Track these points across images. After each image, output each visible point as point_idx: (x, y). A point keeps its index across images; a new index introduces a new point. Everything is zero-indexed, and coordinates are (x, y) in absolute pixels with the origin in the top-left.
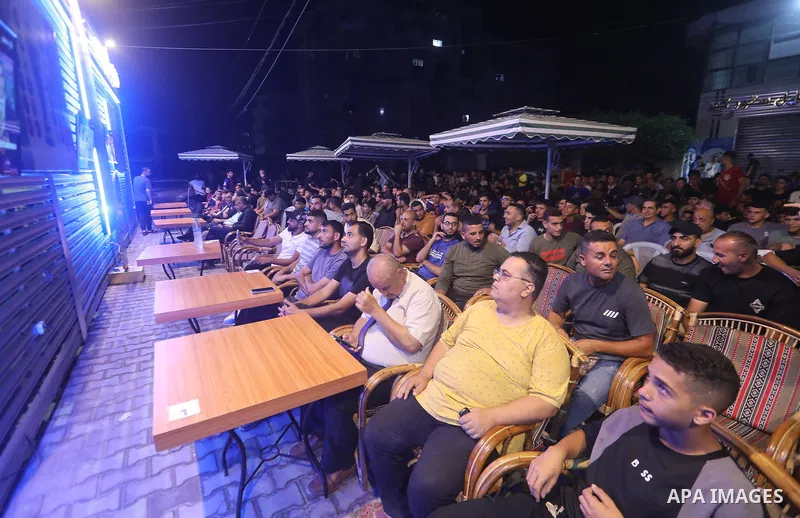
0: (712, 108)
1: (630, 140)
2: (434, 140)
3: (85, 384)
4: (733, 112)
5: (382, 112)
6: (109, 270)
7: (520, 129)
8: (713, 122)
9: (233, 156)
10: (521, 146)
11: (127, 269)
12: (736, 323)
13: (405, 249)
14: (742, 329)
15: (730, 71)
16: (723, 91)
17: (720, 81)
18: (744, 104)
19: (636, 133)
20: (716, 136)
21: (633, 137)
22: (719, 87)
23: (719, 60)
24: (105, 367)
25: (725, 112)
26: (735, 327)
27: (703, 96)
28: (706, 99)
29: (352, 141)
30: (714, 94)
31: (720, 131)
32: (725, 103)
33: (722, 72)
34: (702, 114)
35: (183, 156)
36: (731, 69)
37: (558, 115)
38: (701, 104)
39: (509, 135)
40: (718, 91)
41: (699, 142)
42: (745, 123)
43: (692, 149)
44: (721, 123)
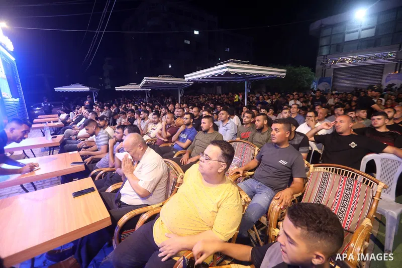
0: (322, 64)
1: (283, 76)
2: (187, 77)
4: (331, 66)
5: (170, 66)
7: (227, 70)
8: (323, 70)
9: (87, 89)
10: (234, 80)
12: (333, 169)
13: (168, 134)
14: (336, 172)
15: (329, 46)
16: (326, 55)
17: (325, 51)
18: (335, 62)
19: (286, 73)
20: (324, 76)
21: (285, 74)
22: (324, 53)
23: (324, 42)
25: (328, 66)
26: (332, 171)
27: (318, 58)
28: (319, 60)
29: (146, 79)
30: (323, 57)
31: (326, 74)
32: (327, 61)
33: (326, 47)
34: (318, 67)
35: (57, 89)
36: (329, 45)
37: (248, 64)
38: (317, 62)
39: (222, 73)
40: (324, 56)
41: (317, 79)
42: (336, 70)
43: (314, 83)
44: (326, 71)
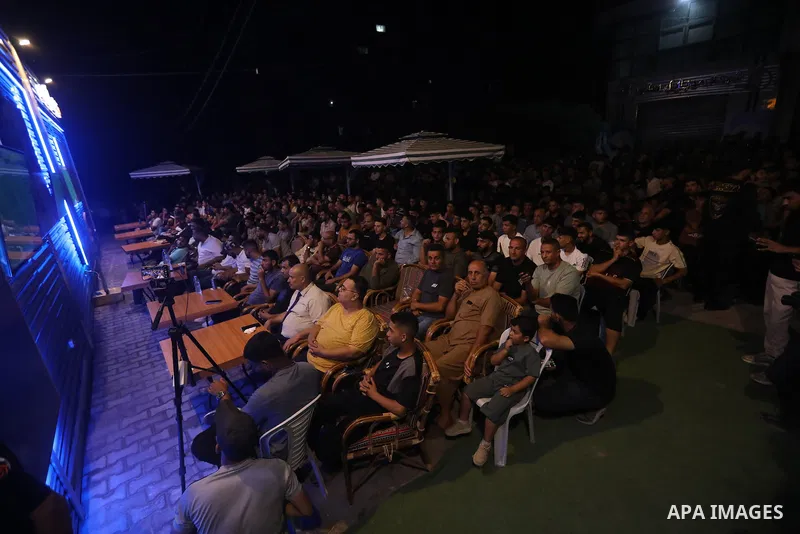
1: (499, 156)
2: (354, 161)
3: (105, 379)
4: (633, 98)
6: (92, 295)
7: (407, 159)
9: (186, 171)
11: (107, 292)
15: (630, 60)
16: (626, 79)
19: (504, 151)
20: (622, 119)
24: (115, 367)
27: (610, 83)
29: (291, 160)
30: (618, 81)
31: (625, 114)
33: (624, 62)
35: (134, 175)
38: (609, 91)
40: (621, 79)
44: (625, 108)
